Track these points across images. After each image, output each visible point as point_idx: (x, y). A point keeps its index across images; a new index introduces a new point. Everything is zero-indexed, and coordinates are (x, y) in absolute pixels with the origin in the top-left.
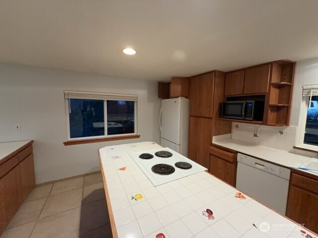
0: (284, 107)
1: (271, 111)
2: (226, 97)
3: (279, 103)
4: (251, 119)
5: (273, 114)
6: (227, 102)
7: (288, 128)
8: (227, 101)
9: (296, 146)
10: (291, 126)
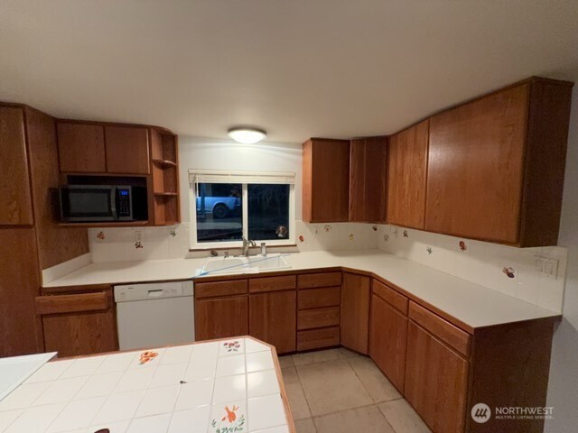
0: (172, 196)
1: (158, 203)
2: (65, 176)
3: (165, 191)
4: (131, 218)
5: (160, 207)
6: (71, 187)
7: (180, 225)
8: (70, 183)
9: (192, 248)
10: (183, 222)
